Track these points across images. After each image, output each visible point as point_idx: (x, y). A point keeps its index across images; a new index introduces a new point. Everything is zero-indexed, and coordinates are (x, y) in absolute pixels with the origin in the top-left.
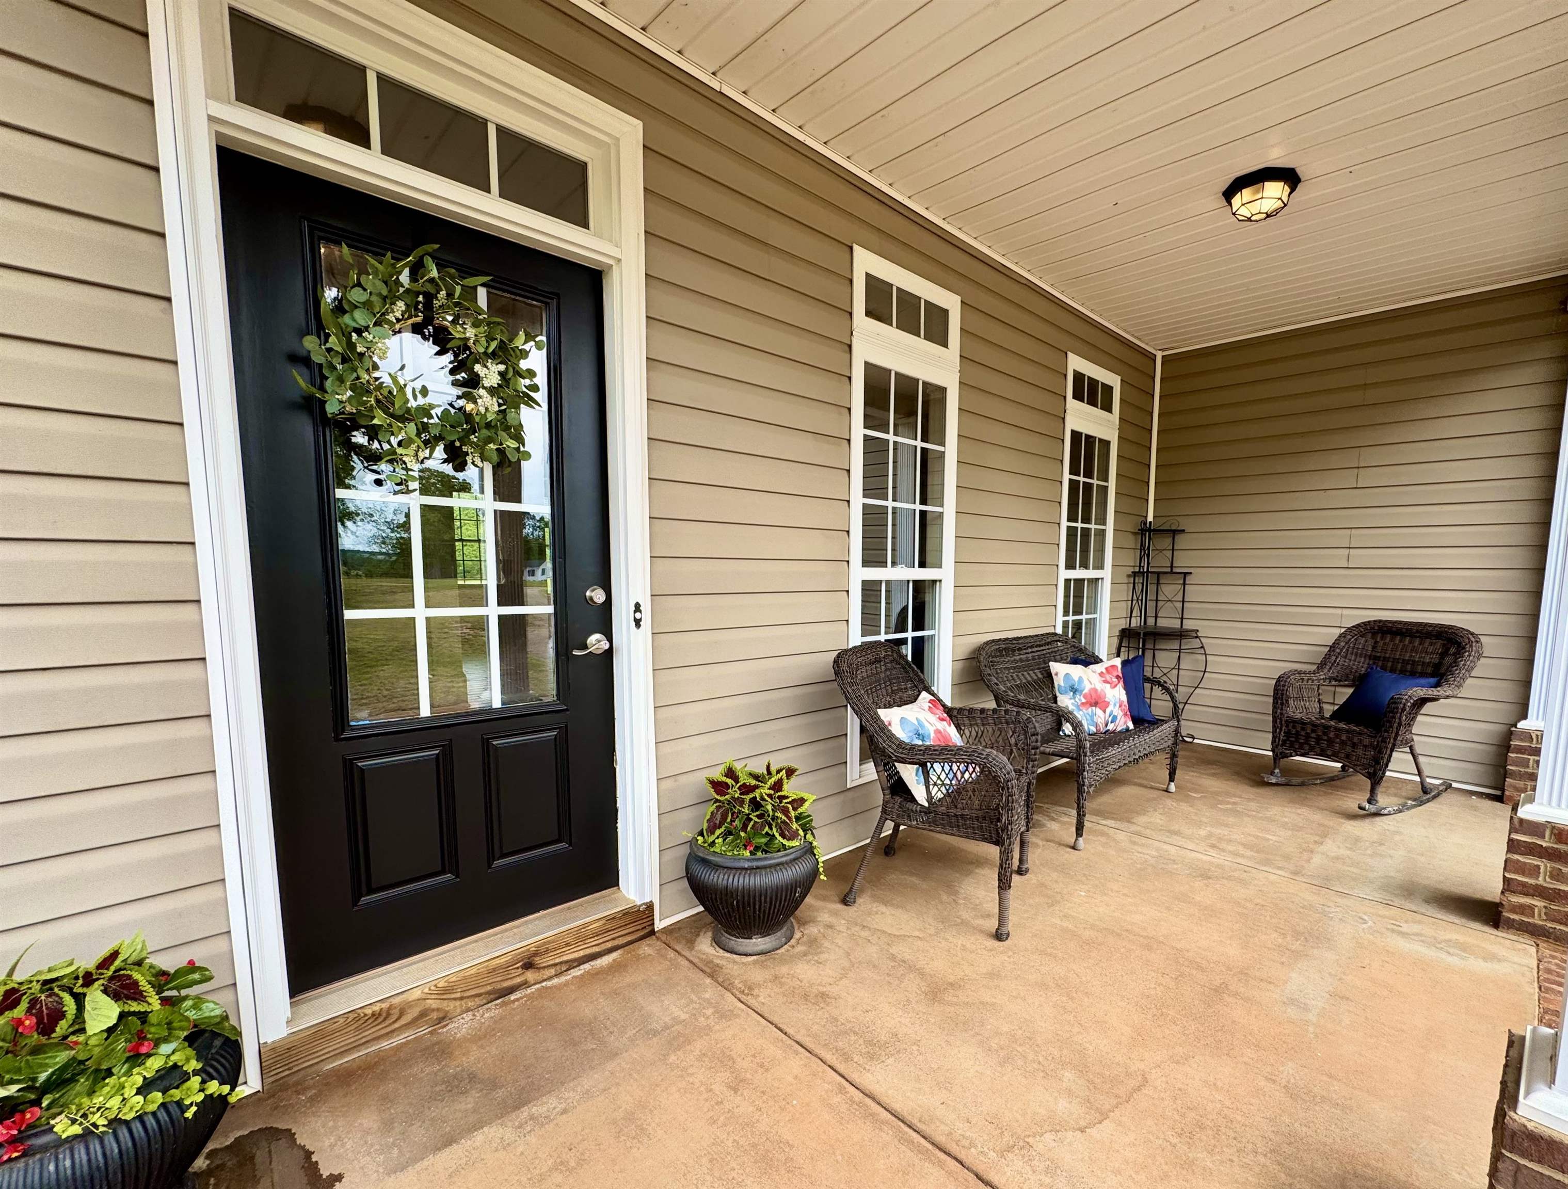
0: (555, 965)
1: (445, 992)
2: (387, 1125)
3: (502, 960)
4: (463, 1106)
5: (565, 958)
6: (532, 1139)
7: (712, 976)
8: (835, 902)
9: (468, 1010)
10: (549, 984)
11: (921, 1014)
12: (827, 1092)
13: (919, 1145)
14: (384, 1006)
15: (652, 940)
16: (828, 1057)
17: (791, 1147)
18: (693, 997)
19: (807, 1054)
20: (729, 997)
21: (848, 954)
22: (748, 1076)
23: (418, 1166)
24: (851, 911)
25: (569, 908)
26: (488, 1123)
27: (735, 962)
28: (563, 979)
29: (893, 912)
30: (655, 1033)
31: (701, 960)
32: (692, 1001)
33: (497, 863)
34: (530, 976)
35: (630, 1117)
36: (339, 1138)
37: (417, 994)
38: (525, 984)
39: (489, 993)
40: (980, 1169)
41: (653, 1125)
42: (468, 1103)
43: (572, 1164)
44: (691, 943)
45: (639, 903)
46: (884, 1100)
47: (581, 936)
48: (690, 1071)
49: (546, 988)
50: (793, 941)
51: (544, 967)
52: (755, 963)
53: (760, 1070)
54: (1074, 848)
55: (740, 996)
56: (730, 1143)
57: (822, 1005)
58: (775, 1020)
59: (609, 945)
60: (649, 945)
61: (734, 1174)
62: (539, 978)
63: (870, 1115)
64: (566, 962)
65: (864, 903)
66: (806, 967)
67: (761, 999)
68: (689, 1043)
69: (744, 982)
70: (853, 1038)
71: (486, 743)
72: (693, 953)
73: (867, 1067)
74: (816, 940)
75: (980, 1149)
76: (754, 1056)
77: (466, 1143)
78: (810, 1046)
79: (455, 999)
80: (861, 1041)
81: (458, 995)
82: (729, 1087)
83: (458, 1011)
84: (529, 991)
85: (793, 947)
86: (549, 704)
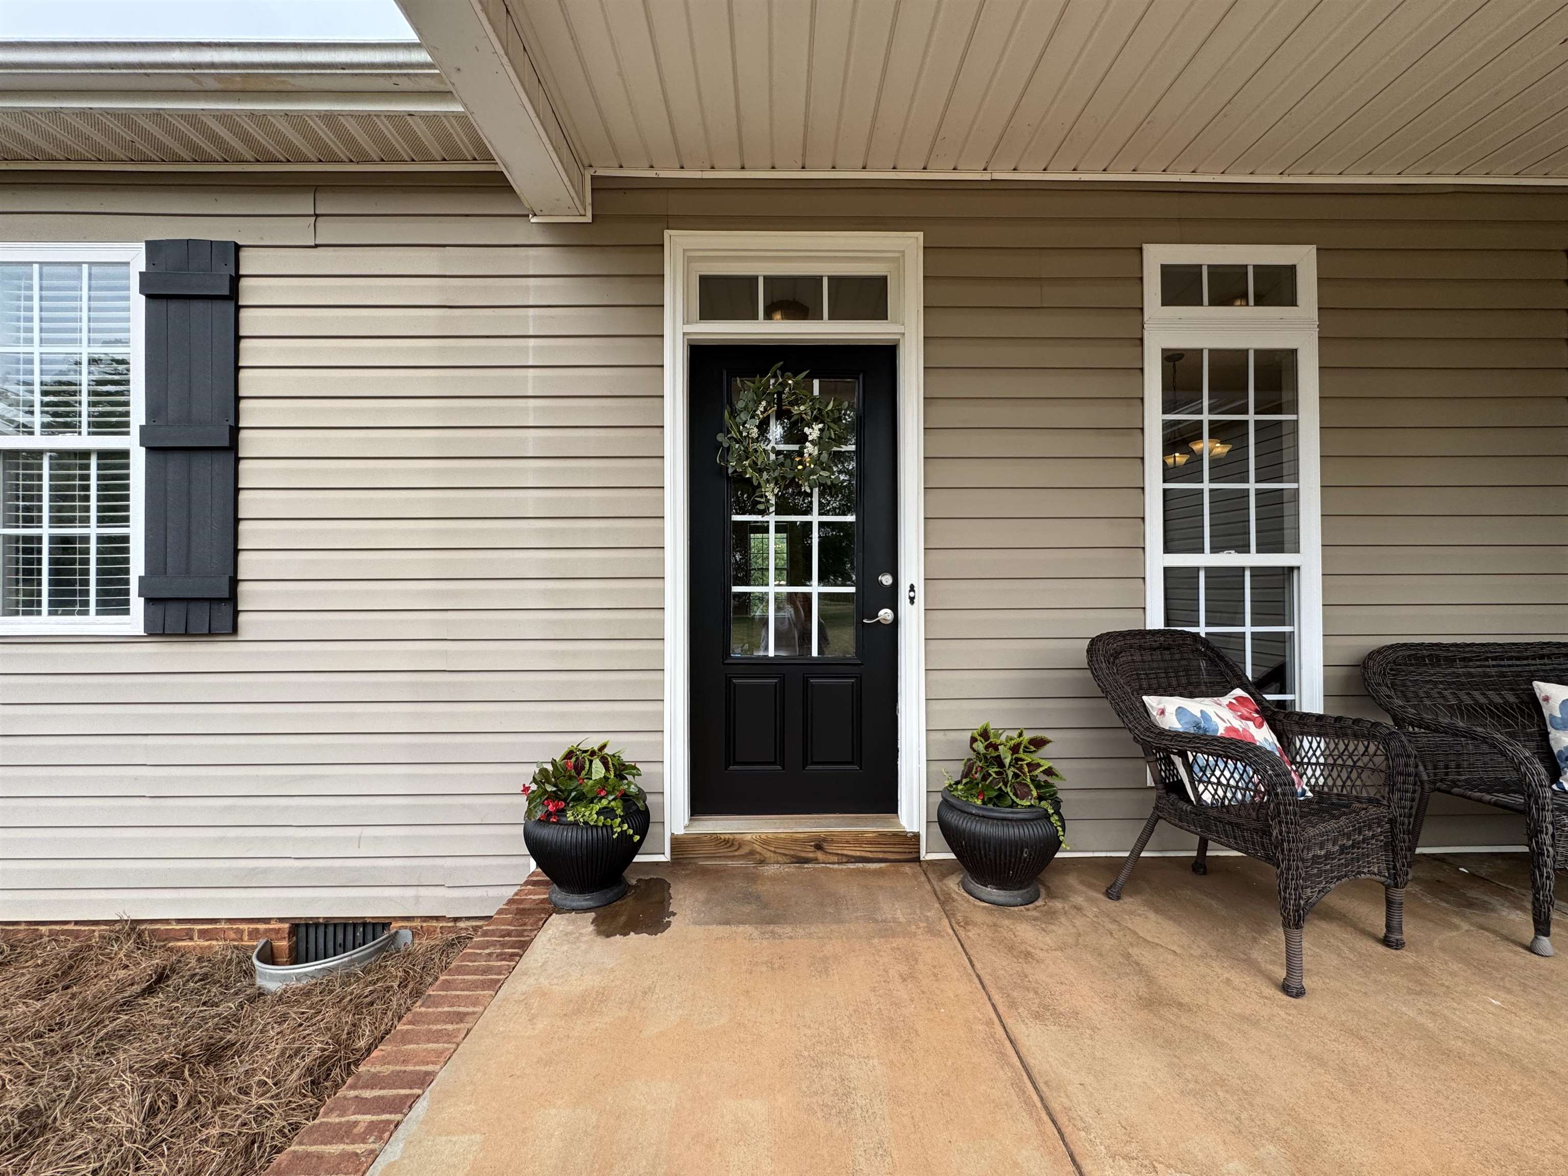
0: (838, 854)
1: (765, 842)
2: (707, 902)
3: (802, 836)
4: (744, 910)
5: (845, 852)
6: (765, 943)
7: (943, 904)
8: (1099, 892)
9: (778, 863)
10: (831, 866)
11: (1119, 1011)
12: (975, 1018)
13: (1030, 1097)
14: (731, 837)
15: (915, 865)
16: (997, 998)
17: (918, 1035)
18: (918, 912)
19: (980, 986)
20: (945, 922)
21: (1079, 935)
22: (920, 977)
23: (707, 927)
24: (1111, 905)
25: (857, 818)
26: (750, 924)
27: (968, 901)
28: (841, 867)
29: (1160, 920)
30: (876, 921)
31: (942, 890)
32: (915, 913)
33: (809, 767)
34: (820, 855)
35: (824, 959)
36: (685, 898)
37: (749, 837)
38: (815, 860)
39: (792, 856)
40: (1077, 1150)
41: (835, 971)
42: (747, 909)
43: (776, 966)
44: (943, 876)
45: (908, 830)
46: (1023, 1051)
47: (858, 840)
48: (881, 954)
49: (828, 868)
50: (1031, 906)
51: (830, 853)
52: (984, 908)
53: (932, 978)
54: (1531, 949)
55: (954, 925)
56: (875, 1008)
57: (1020, 960)
58: (971, 952)
59: (881, 856)
60: (910, 867)
61: (865, 1027)
62: (826, 860)
63: (1001, 1053)
64: (846, 856)
65: (1128, 903)
66: (1029, 928)
67: (970, 934)
68: (893, 937)
69: (965, 917)
70: (1031, 995)
71: (806, 681)
72: (940, 884)
73: (1027, 1021)
74: (1054, 913)
75: (1092, 1137)
76: (934, 967)
77: (734, 928)
78: (987, 982)
79: (771, 851)
80: (1037, 1001)
81: (773, 849)
82: (901, 976)
83: (772, 860)
84: (817, 866)
85: (1028, 910)
86: (850, 659)
